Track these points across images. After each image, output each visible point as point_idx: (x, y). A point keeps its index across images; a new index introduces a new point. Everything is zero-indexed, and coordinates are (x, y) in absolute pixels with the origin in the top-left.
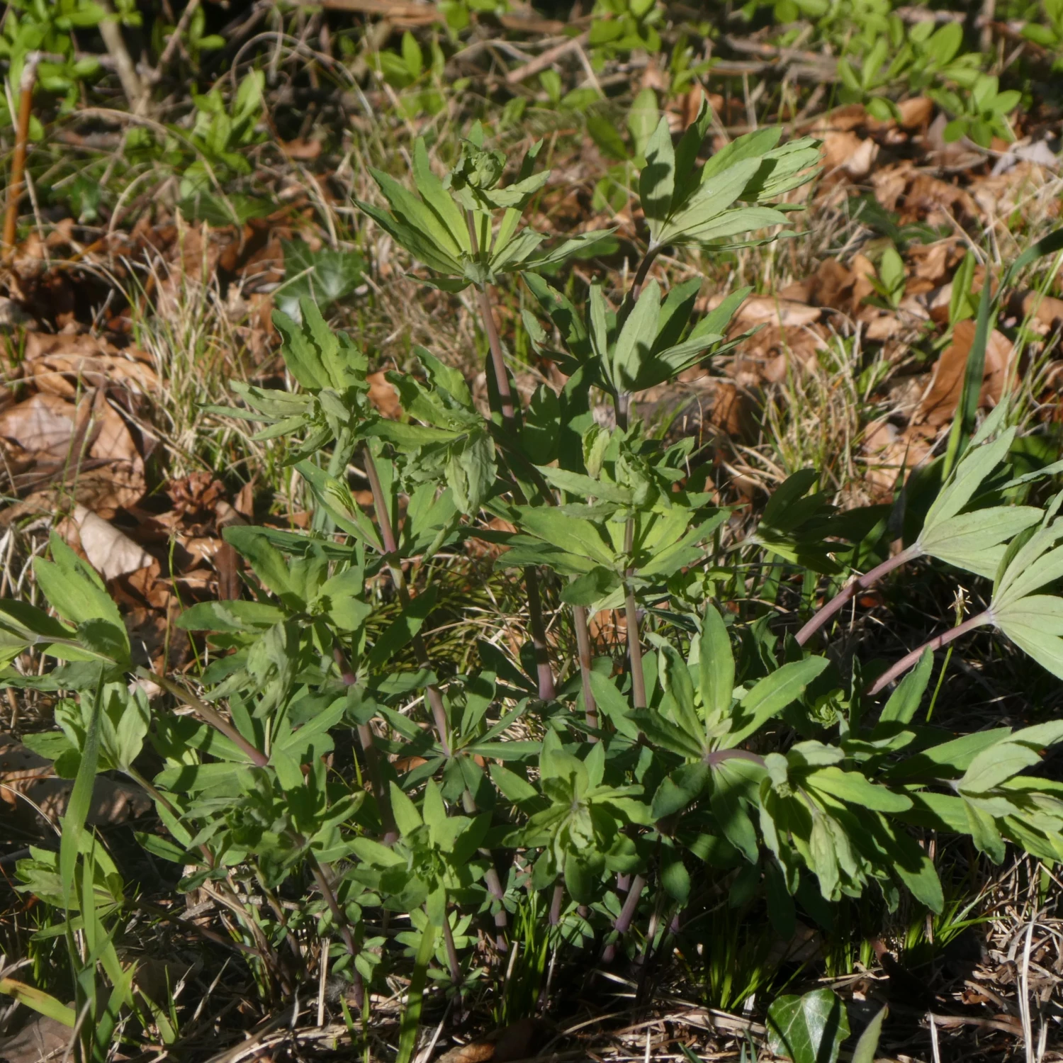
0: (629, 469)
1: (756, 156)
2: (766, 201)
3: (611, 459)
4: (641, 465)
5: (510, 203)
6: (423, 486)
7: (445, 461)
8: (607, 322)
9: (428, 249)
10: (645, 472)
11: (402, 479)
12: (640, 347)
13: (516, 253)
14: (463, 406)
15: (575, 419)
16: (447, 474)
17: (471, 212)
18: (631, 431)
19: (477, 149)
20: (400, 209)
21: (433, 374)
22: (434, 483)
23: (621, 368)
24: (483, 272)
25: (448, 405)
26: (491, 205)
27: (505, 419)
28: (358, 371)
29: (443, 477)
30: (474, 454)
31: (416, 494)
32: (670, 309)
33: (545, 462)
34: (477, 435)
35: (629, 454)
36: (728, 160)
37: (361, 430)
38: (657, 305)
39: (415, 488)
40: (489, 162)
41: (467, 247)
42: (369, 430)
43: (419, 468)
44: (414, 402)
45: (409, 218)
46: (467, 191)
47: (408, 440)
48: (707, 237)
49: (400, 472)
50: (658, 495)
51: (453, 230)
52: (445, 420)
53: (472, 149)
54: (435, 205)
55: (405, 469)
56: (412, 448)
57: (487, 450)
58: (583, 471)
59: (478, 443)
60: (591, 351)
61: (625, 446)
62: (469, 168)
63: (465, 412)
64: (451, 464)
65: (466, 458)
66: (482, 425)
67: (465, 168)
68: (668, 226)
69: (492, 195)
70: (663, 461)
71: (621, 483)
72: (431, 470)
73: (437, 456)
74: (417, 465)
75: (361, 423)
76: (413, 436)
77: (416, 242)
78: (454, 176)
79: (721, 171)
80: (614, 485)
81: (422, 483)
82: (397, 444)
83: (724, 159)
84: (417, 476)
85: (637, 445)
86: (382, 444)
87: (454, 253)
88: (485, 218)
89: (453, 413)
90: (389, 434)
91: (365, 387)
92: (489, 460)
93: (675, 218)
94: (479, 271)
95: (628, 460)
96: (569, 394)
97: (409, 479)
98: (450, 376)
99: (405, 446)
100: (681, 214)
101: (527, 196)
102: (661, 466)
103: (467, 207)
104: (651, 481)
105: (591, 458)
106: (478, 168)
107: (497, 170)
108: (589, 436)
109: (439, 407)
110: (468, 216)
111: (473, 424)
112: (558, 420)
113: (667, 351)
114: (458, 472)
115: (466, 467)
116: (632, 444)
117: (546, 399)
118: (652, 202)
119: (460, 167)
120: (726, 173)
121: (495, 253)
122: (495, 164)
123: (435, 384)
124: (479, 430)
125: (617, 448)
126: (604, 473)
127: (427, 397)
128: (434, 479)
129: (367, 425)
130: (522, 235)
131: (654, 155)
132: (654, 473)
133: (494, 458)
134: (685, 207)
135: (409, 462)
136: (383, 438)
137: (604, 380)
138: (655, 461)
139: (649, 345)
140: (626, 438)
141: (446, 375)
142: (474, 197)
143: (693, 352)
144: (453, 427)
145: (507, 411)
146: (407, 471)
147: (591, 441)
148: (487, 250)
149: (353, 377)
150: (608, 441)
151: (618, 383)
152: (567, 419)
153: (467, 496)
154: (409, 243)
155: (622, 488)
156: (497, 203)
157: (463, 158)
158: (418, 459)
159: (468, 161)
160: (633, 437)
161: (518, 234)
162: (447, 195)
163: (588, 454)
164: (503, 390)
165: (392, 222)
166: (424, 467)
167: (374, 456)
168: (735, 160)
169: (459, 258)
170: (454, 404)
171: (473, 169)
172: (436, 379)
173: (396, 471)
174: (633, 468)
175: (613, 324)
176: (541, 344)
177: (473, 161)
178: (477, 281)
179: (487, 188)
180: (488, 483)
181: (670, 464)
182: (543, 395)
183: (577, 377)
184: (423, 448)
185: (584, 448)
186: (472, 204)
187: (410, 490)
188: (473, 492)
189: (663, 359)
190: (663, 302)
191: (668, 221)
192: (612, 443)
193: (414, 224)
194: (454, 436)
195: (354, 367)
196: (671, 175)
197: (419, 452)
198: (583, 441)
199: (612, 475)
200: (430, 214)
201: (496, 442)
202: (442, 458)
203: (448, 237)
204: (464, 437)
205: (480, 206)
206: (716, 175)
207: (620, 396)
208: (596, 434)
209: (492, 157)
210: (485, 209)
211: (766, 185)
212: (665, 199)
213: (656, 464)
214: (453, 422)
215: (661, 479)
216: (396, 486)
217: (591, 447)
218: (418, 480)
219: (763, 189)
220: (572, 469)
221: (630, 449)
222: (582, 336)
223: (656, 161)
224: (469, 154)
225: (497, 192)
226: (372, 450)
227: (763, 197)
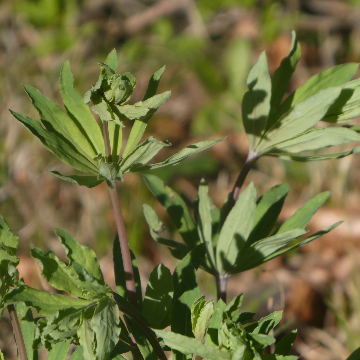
0: (230, 334)
1: (336, 85)
2: (345, 122)
3: (215, 327)
4: (240, 332)
5: (138, 117)
6: (59, 344)
7: (78, 324)
8: (212, 216)
9: (70, 152)
10: (243, 337)
11: (42, 337)
12: (238, 238)
13: (141, 157)
14: (94, 279)
15: (186, 294)
16: (79, 334)
17: (106, 123)
18: (232, 303)
19: (113, 72)
20: (48, 119)
21: (71, 252)
22: (69, 341)
23: (222, 254)
24: (114, 171)
25: (82, 278)
26: (122, 117)
27: (127, 292)
28: (10, 248)
29: (76, 336)
30: (102, 318)
31: (53, 351)
32: (264, 208)
33: (162, 327)
34: (105, 303)
35: (230, 322)
36: (314, 89)
37: (10, 296)
38: (253, 204)
39: (53, 345)
40: (122, 82)
41: (102, 151)
42: (17, 296)
43: (57, 328)
44: (55, 274)
45: (55, 126)
46: (103, 105)
47: (49, 306)
48: (295, 151)
49: (41, 331)
50: (253, 356)
51: (91, 137)
52: (80, 289)
53: (108, 72)
54: (77, 116)
55: (45, 329)
56: (51, 312)
57: (112, 315)
58: (191, 335)
59: (105, 310)
60: (198, 239)
61: (227, 315)
62: (105, 87)
63: (96, 284)
64: (83, 326)
65: (95, 321)
66: (110, 295)
67: (101, 86)
68: (264, 141)
69: (123, 109)
70: (257, 329)
71: (223, 346)
72: (66, 330)
73: (71, 319)
74: (55, 326)
75: (11, 290)
76: (52, 303)
77: (60, 146)
78: (93, 93)
79: (308, 97)
80: (217, 347)
81: (58, 341)
82: (39, 309)
83: (310, 88)
84: (55, 335)
85: (236, 315)
86: (27, 308)
87: (91, 155)
88: (117, 127)
89: (86, 284)
90: (32, 300)
91: (15, 261)
92: (114, 323)
93: (269, 135)
94: (111, 170)
95: (229, 327)
96: (179, 273)
97: (48, 337)
98: (85, 254)
99: (45, 311)
100: (275, 131)
101: (152, 111)
102: (255, 333)
103: (103, 118)
104: (248, 344)
105: (198, 325)
106: (112, 87)
107: (129, 90)
108: (197, 307)
109: (75, 279)
110: (103, 126)
111: (102, 294)
112: (171, 294)
113: (261, 242)
114: (88, 332)
115: (95, 329)
116: (233, 314)
117: (161, 277)
118: (251, 121)
119: (98, 86)
120: (312, 98)
121: (124, 156)
122: (127, 84)
123: (72, 260)
124: (107, 298)
125: (220, 317)
126: (208, 337)
127: (65, 270)
128: (69, 338)
129: (15, 292)
130: (147, 142)
131: (254, 82)
132: (250, 338)
133: (118, 322)
134: (278, 126)
135: (49, 323)
136: (28, 303)
137: (208, 264)
138: (251, 329)
139: (246, 236)
140: (228, 308)
141: (81, 252)
142: (108, 110)
143: (283, 242)
144: (86, 296)
145: (130, 285)
146: (47, 331)
147: (198, 310)
148: (118, 153)
149: (5, 253)
150: (212, 312)
151: (219, 267)
152: (179, 293)
153: (95, 352)
154: (54, 146)
155: (224, 349)
156: (127, 116)
157: (101, 78)
158: (56, 321)
159: (105, 81)
160: (234, 308)
161: (144, 142)
162: (87, 108)
163: (196, 322)
164: (127, 268)
165: (41, 129)
166: (61, 328)
167: (20, 318)
168: (320, 88)
169: (95, 159)
170: (87, 277)
171: (109, 88)
172: (74, 256)
173: (38, 330)
174: (233, 334)
175: (217, 218)
176: (157, 233)
177: (109, 82)
178: (109, 178)
179: (119, 104)
180: (112, 343)
181: (262, 331)
182: (159, 273)
183: (186, 260)
184: (61, 312)
185: (193, 317)
186: (106, 116)
187: (48, 346)
188: (100, 350)
189: (257, 248)
190: (258, 201)
191: (264, 137)
192: (216, 313)
193: (59, 131)
194: (86, 304)
195: (7, 244)
196: (268, 100)
197: (57, 315)
198: (192, 311)
199: (215, 340)
200: (72, 123)
201: (121, 309)
202: (76, 320)
203: (86, 141)
204: (95, 304)
205: (113, 117)
206: (304, 100)
207: (221, 277)
208: (203, 306)
209: (124, 78)
210: (117, 120)
211: (344, 109)
212: (262, 118)
213: (252, 331)
214: (86, 292)
215: (256, 343)
216: (37, 343)
217: (198, 316)
218: (56, 338)
219: (341, 113)
220: (183, 333)
221: (231, 318)
222: (191, 227)
223: (256, 88)
224: (106, 76)
225: (128, 106)
226: (18, 313)
227: (341, 119)
